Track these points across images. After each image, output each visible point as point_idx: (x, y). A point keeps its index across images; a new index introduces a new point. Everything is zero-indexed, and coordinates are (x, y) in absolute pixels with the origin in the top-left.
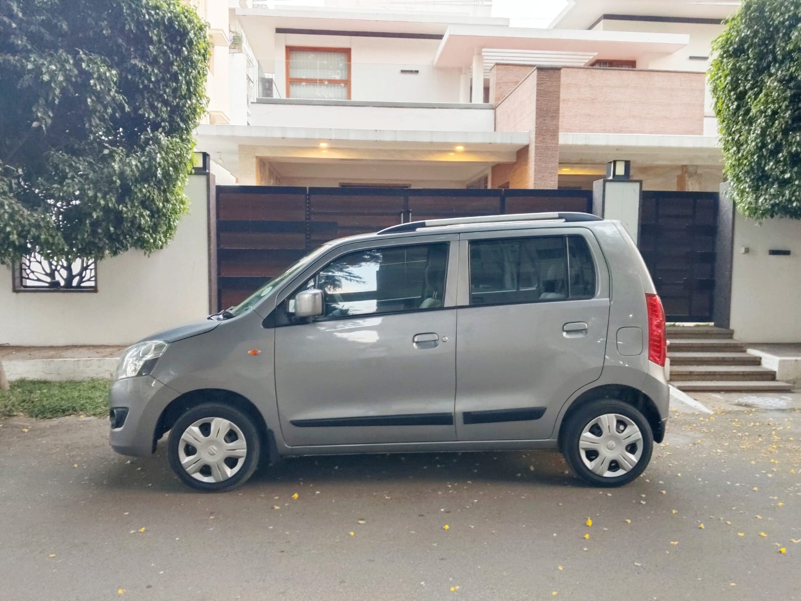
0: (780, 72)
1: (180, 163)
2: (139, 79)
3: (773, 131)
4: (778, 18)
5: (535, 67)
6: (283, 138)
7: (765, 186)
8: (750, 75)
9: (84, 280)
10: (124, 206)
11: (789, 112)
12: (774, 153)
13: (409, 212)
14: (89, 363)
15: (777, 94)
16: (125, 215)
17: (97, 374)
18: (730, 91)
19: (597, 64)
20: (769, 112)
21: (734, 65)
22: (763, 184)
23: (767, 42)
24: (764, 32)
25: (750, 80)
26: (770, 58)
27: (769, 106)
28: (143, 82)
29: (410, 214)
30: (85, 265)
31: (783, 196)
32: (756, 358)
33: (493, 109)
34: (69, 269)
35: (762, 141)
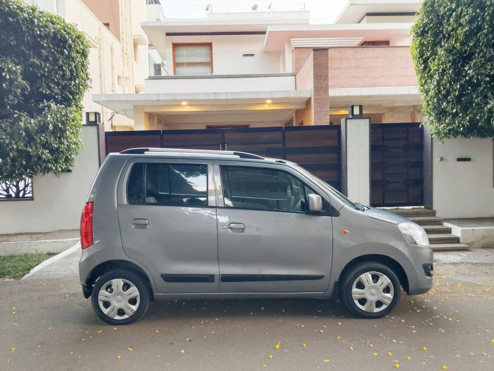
0: (447, 45)
1: (67, 120)
2: (38, 70)
3: (444, 82)
4: (442, 11)
5: (312, 49)
6: (158, 100)
7: (444, 118)
8: (430, 47)
9: (26, 193)
10: (30, 148)
11: (452, 70)
12: (445, 96)
13: (225, 143)
14: (23, 244)
15: (444, 59)
16: (32, 154)
17: (28, 251)
18: (419, 58)
19: (364, 44)
20: (441, 70)
21: (421, 41)
22: (443, 117)
23: (438, 26)
24: (436, 20)
25: (430, 51)
26: (441, 36)
27: (440, 67)
28: (40, 73)
29: (226, 144)
30: (27, 184)
31: (455, 123)
32: (448, 228)
33: (294, 76)
34: (17, 186)
35: (438, 89)
